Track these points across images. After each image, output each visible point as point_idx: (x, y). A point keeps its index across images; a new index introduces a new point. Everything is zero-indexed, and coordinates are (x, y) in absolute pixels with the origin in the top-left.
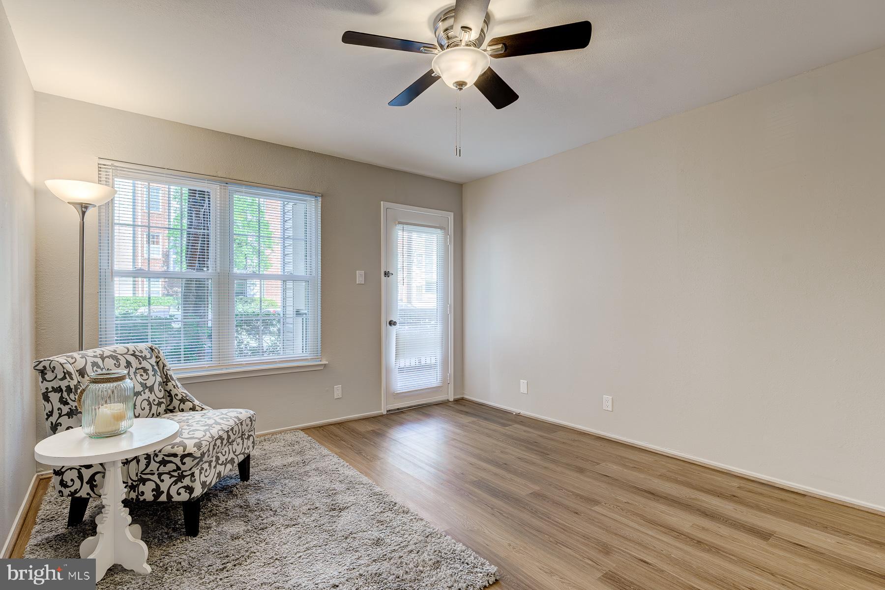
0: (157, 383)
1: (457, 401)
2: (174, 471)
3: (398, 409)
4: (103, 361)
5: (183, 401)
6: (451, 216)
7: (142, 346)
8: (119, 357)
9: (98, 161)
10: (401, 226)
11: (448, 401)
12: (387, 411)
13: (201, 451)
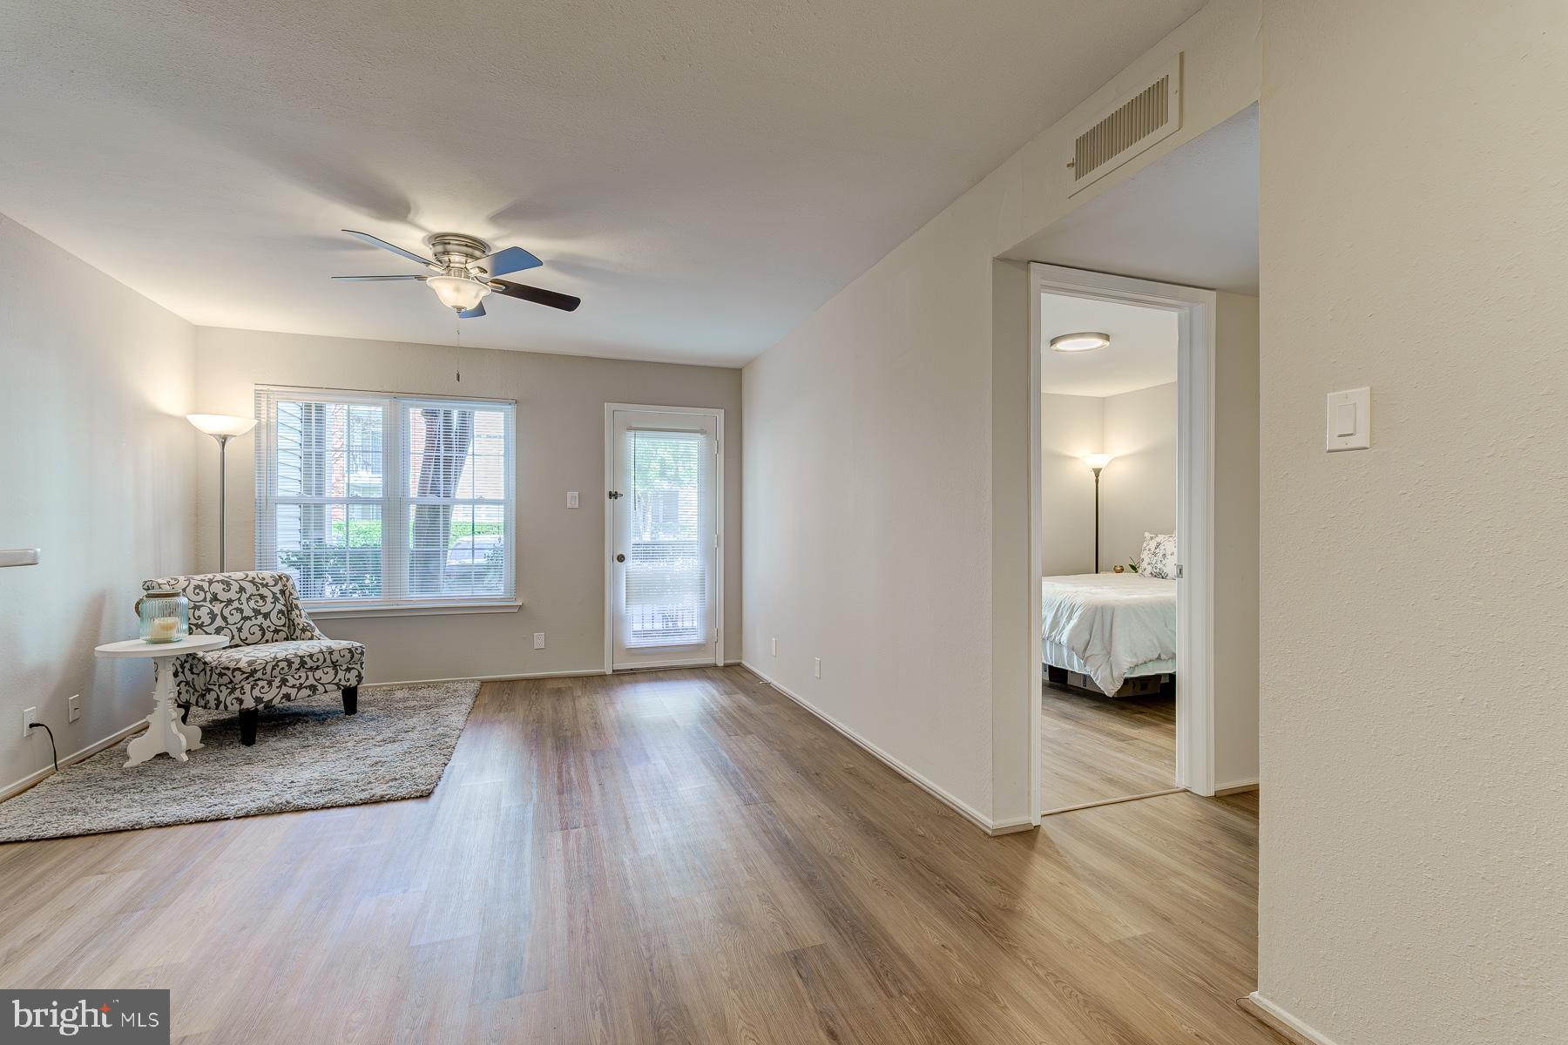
0: (276, 611)
1: (726, 666)
2: (229, 683)
3: (631, 670)
4: (210, 585)
5: (304, 630)
6: (720, 414)
7: (266, 574)
8: (232, 582)
9: (254, 387)
10: (633, 433)
11: (715, 667)
12: (614, 671)
13: (253, 667)
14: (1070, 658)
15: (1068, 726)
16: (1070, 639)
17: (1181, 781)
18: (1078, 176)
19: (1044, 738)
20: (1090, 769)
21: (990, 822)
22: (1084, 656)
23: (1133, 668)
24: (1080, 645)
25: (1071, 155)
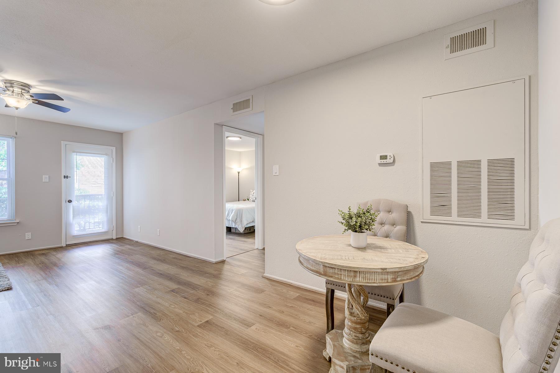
3: (75, 244)
6: (114, 149)
10: (76, 153)
11: (112, 239)
12: (66, 245)
14: (232, 223)
15: (231, 241)
16: (232, 219)
17: (256, 247)
18: (233, 112)
19: (226, 244)
20: (237, 248)
21: (214, 260)
22: (235, 222)
23: (247, 224)
24: (234, 220)
25: (232, 107)
